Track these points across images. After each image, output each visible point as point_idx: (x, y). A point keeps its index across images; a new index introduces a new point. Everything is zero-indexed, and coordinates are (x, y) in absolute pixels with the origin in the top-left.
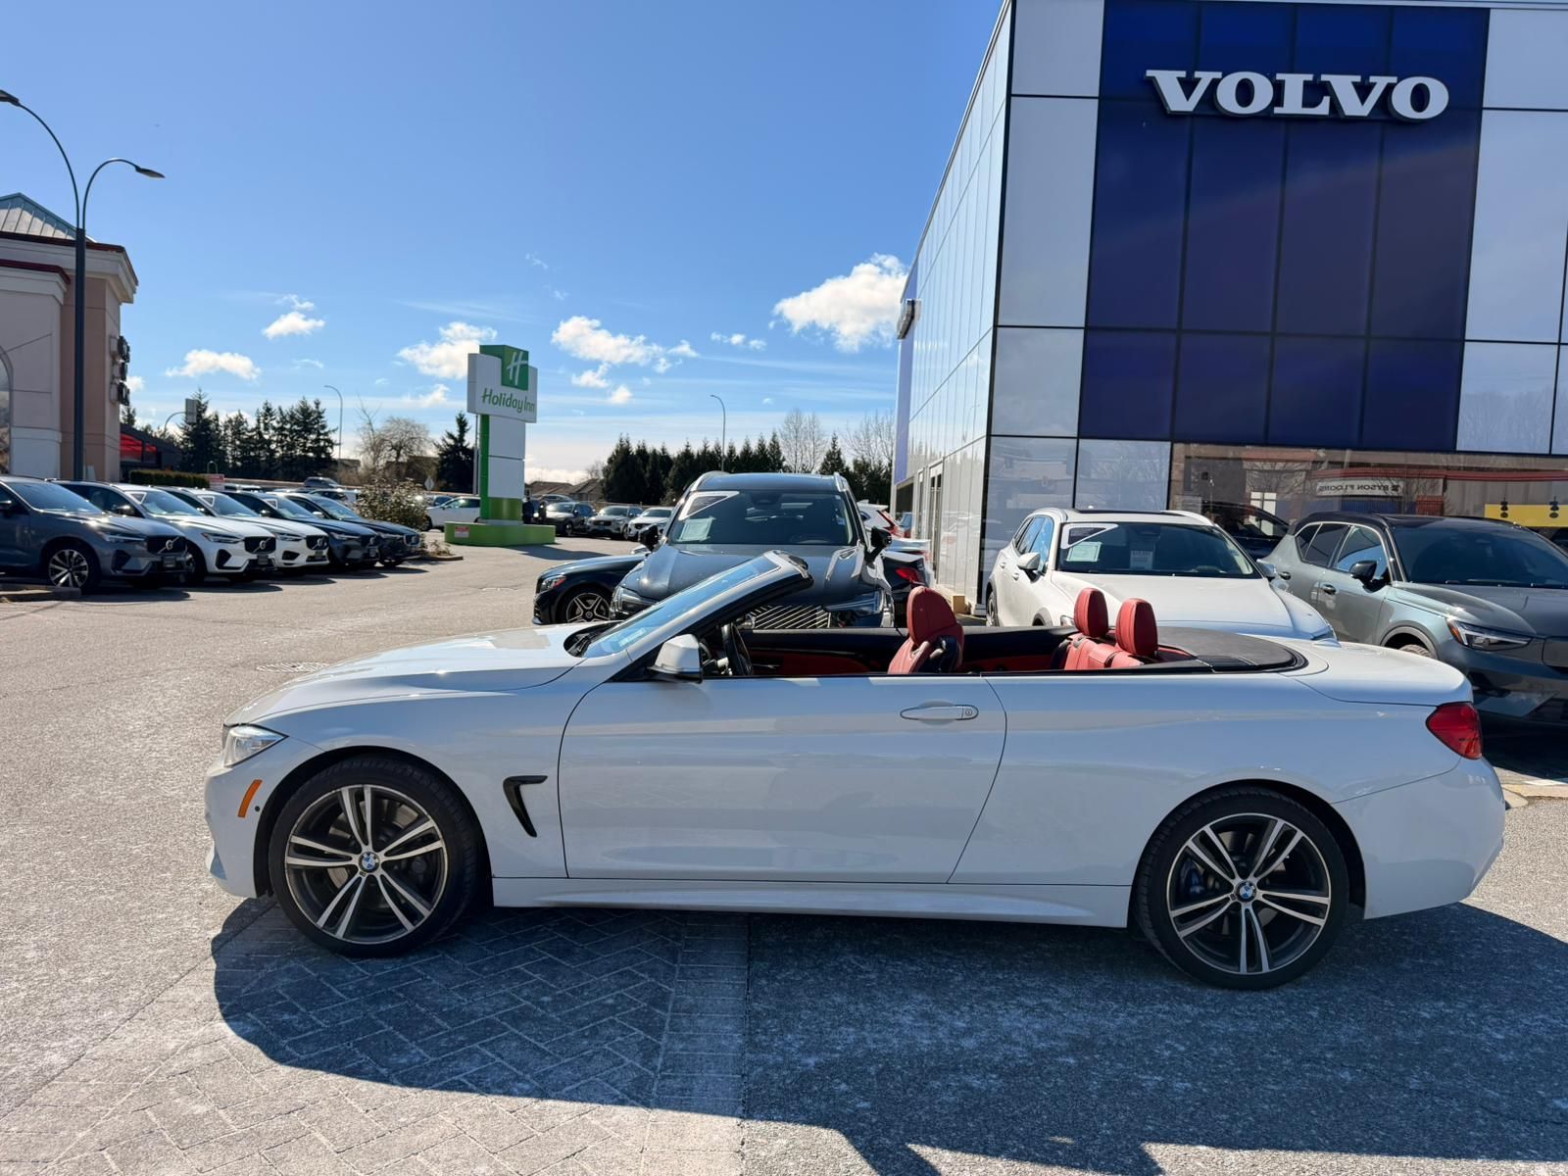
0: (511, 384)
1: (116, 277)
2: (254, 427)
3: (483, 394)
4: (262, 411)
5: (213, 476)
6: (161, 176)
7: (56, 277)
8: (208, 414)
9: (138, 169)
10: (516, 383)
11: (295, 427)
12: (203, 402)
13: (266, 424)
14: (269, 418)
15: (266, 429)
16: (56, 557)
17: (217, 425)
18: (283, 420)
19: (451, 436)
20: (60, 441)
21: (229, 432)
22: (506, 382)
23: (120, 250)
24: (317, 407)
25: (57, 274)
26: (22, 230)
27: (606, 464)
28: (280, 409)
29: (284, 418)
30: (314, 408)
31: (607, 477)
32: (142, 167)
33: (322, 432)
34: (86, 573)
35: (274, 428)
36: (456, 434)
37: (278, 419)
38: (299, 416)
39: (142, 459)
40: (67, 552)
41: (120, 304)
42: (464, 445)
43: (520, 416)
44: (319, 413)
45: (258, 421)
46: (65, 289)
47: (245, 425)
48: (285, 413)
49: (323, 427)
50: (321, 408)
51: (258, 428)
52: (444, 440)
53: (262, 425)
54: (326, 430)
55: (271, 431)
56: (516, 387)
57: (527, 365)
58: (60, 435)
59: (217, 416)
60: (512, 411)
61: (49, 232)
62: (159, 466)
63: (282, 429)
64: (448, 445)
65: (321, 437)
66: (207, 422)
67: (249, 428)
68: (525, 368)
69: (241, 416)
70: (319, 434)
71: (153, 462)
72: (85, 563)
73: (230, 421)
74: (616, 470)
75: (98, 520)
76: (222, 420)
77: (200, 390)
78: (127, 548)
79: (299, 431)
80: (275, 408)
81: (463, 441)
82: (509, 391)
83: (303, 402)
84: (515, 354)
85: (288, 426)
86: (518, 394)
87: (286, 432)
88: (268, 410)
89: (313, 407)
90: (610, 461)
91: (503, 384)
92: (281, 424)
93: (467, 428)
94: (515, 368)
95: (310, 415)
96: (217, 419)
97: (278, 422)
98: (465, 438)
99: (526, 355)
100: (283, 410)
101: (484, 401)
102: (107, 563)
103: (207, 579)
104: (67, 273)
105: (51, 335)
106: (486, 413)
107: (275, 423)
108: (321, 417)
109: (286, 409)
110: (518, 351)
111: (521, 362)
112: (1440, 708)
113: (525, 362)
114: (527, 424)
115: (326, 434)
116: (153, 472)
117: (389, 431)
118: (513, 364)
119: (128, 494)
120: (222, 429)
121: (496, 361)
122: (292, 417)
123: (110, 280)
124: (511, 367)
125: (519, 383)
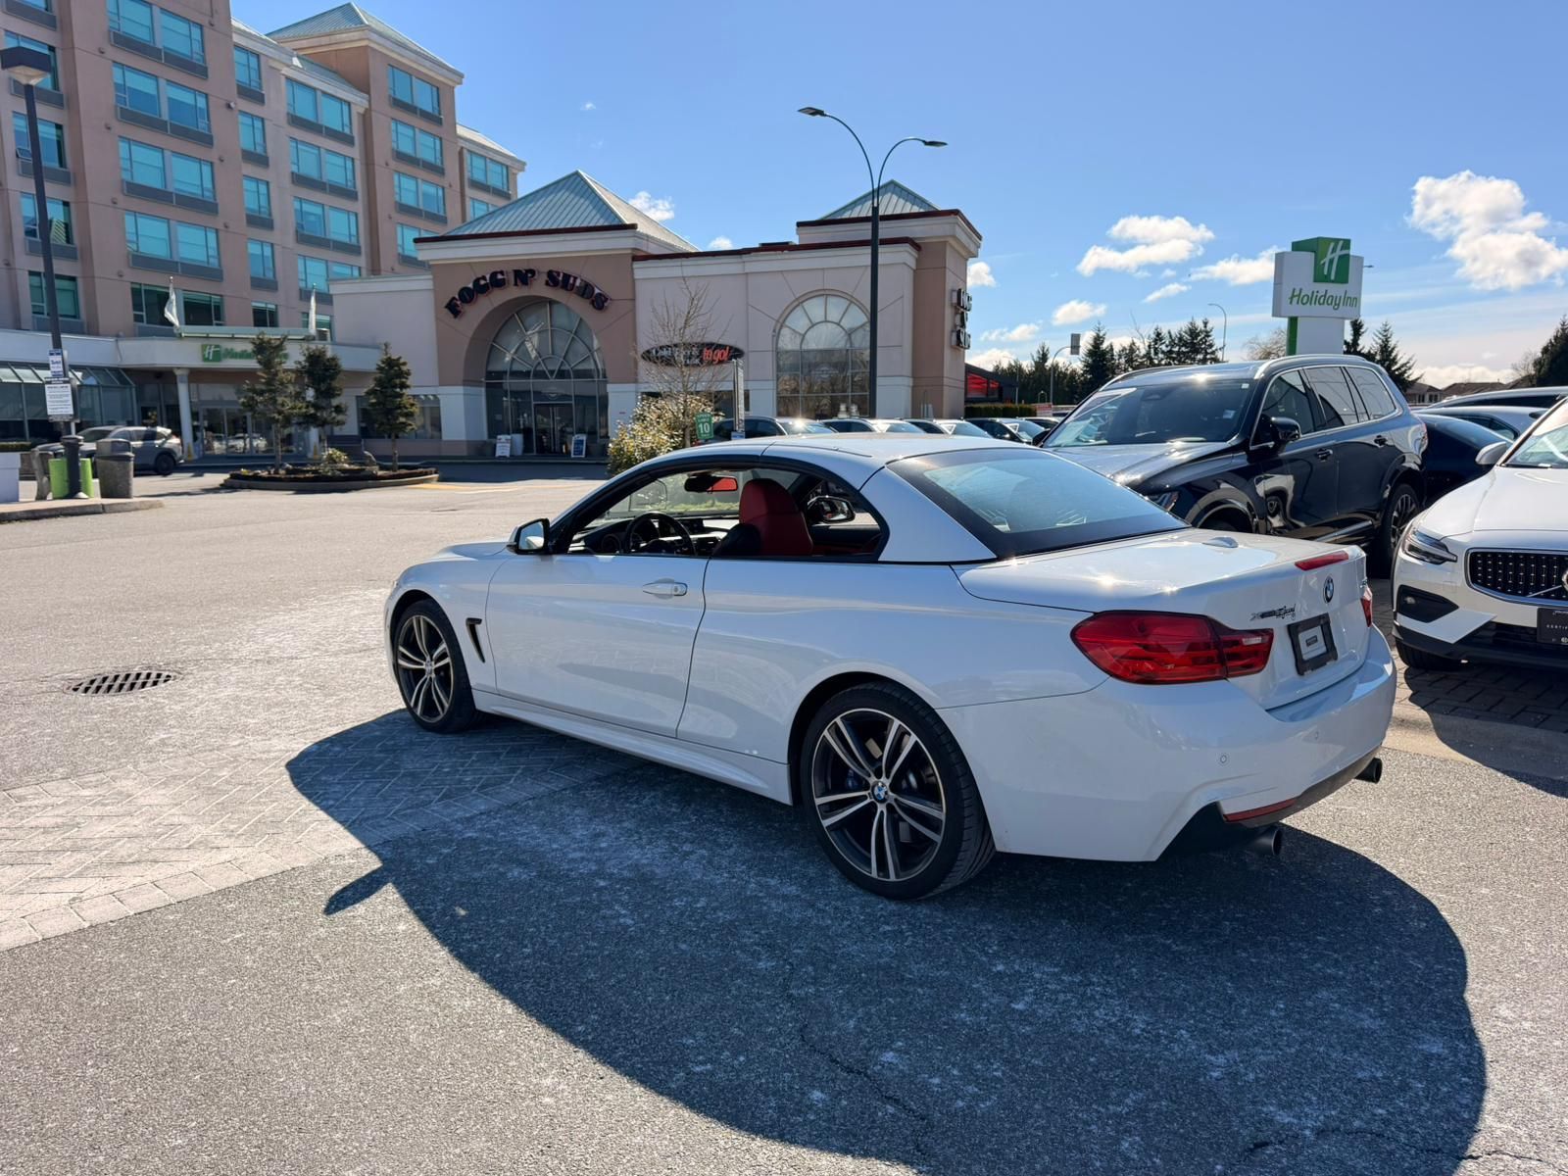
0: (1326, 279)
1: (954, 237)
2: (1145, 352)
3: (1290, 295)
4: (1153, 336)
5: (1042, 405)
6: (945, 144)
7: (907, 247)
8: (1105, 346)
9: (926, 143)
10: (1333, 278)
11: (1183, 349)
12: (1101, 335)
13: (1156, 349)
14: (1159, 343)
15: (1156, 354)
17: (1113, 355)
18: (1172, 343)
20: (911, 384)
21: (1123, 361)
22: (1320, 277)
23: (956, 212)
24: (1205, 327)
25: (907, 245)
26: (898, 211)
27: (1540, 355)
29: (1173, 341)
30: (1202, 328)
31: (1539, 371)
32: (928, 140)
33: (1209, 351)
35: (1163, 352)
36: (1349, 338)
37: (1167, 342)
38: (1187, 337)
39: (987, 395)
41: (967, 260)
43: (1338, 313)
44: (1207, 332)
45: (1149, 346)
46: (916, 255)
47: (1137, 352)
48: (1174, 336)
49: (1211, 346)
50: (1209, 326)
51: (1148, 353)
53: (1152, 351)
54: (1214, 349)
55: (1161, 356)
56: (1333, 282)
57: (1348, 255)
58: (911, 380)
59: (1111, 346)
60: (1327, 309)
61: (909, 208)
62: (1001, 399)
63: (1171, 352)
65: (1208, 356)
66: (1104, 353)
67: (1142, 354)
68: (1345, 259)
69: (1134, 344)
70: (1207, 353)
71: (996, 396)
73: (1124, 349)
74: (1553, 361)
76: (1117, 349)
77: (1100, 324)
79: (1188, 352)
80: (1164, 333)
81: (1358, 345)
82: (1322, 287)
83: (1191, 323)
84: (1332, 245)
85: (1176, 349)
86: (1335, 290)
87: (1174, 355)
88: (1158, 334)
89: (1200, 325)
90: (1545, 350)
91: (1315, 281)
92: (1169, 348)
93: (1362, 330)
94: (1331, 261)
95: (1198, 335)
96: (1112, 349)
97: (1167, 346)
98: (1359, 342)
99: (1347, 244)
100: (1173, 333)
101: (1291, 303)
104: (917, 241)
105: (902, 297)
106: (1294, 315)
107: (1164, 347)
108: (1209, 336)
109: (1175, 332)
110: (1337, 241)
111: (1339, 252)
113: (1344, 252)
115: (1213, 353)
116: (1000, 405)
117: (1276, 343)
118: (1329, 256)
120: (1117, 358)
121: (1308, 257)
122: (1181, 339)
123: (952, 241)
124: (1326, 260)
125: (1336, 276)
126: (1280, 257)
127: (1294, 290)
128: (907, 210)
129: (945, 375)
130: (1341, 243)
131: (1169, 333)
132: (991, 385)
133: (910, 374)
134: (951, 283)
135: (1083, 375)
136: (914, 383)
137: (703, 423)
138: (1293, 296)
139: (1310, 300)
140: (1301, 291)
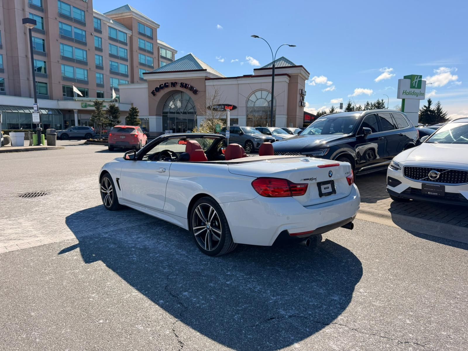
0: (414, 87)
1: (301, 73)
2: (364, 109)
3: (403, 92)
4: (367, 104)
6: (295, 46)
7: (286, 76)
8: (351, 106)
9: (290, 46)
10: (416, 87)
12: (350, 103)
13: (367, 108)
14: (368, 106)
16: (247, 145)
17: (354, 110)
19: (425, 106)
22: (412, 87)
23: (301, 66)
24: (382, 101)
28: (371, 103)
29: (372, 106)
30: (381, 102)
32: (290, 45)
35: (369, 109)
36: (427, 106)
37: (370, 106)
38: (377, 105)
41: (305, 80)
42: (430, 109)
43: (418, 98)
44: (383, 103)
45: (365, 107)
46: (289, 79)
47: (361, 109)
48: (372, 104)
49: (384, 107)
50: (384, 101)
52: (423, 108)
53: (366, 108)
56: (416, 88)
57: (421, 80)
59: (354, 107)
60: (414, 97)
61: (287, 65)
64: (424, 110)
66: (351, 109)
68: (420, 82)
69: (360, 106)
72: (251, 146)
73: (357, 108)
77: (350, 100)
80: (370, 103)
81: (430, 108)
82: (413, 90)
83: (378, 100)
84: (416, 77)
85: (373, 108)
86: (417, 91)
88: (368, 104)
89: (381, 101)
91: (411, 88)
92: (371, 108)
93: (431, 103)
94: (416, 82)
95: (380, 104)
97: (370, 107)
98: (430, 107)
99: (421, 77)
101: (403, 94)
104: (289, 75)
105: (284, 91)
106: (404, 98)
109: (373, 103)
110: (418, 76)
111: (418, 79)
112: (258, 178)
113: (420, 79)
114: (420, 100)
118: (415, 80)
121: (408, 81)
122: (375, 105)
123: (300, 75)
124: (414, 82)
126: (400, 81)
127: (404, 91)
128: (287, 66)
129: (297, 115)
132: (312, 118)
133: (286, 114)
134: (299, 87)
136: (288, 117)
137: (218, 127)
138: (403, 93)
139: (409, 94)
140: (406, 91)
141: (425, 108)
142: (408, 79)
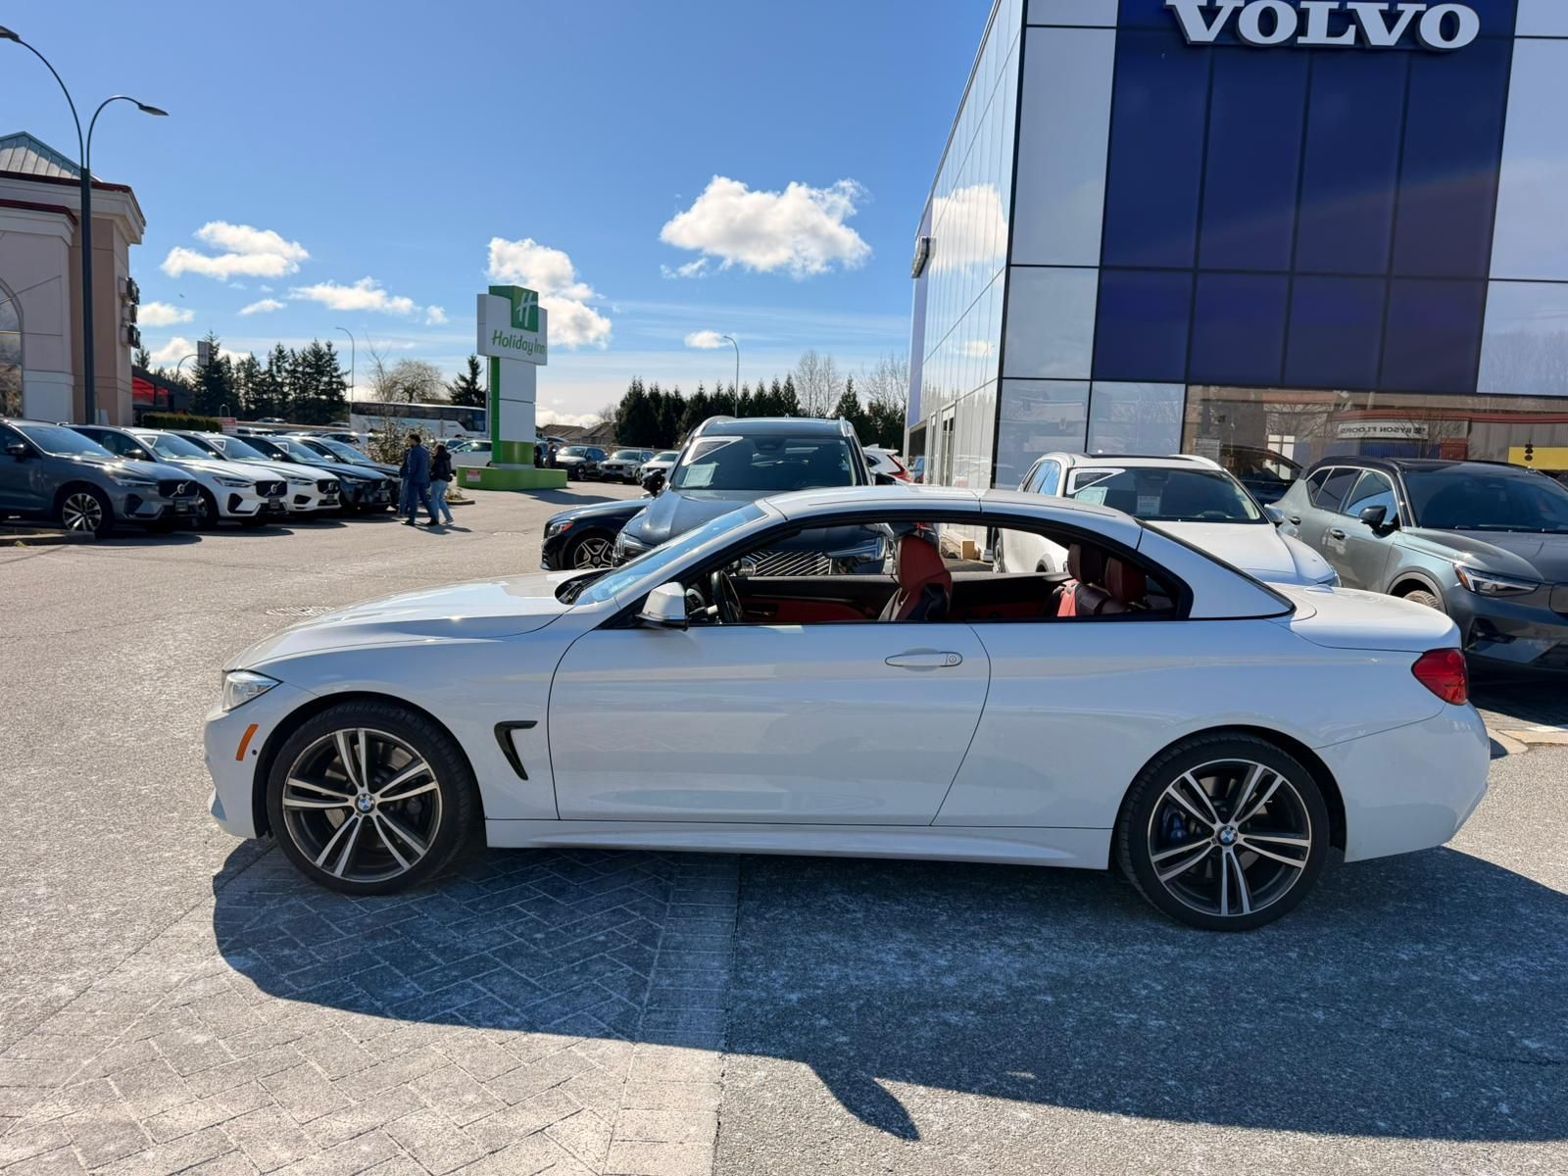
0: (521, 326)
1: (124, 217)
2: (267, 369)
3: (492, 336)
4: (276, 353)
5: (225, 419)
6: (165, 113)
7: (63, 217)
8: (221, 355)
9: (142, 107)
10: (526, 325)
11: (308, 370)
12: (214, 344)
13: (278, 367)
14: (282, 361)
15: (279, 371)
16: (69, 501)
17: (230, 368)
18: (296, 363)
19: (463, 379)
20: (72, 383)
21: (242, 375)
22: (516, 323)
23: (126, 189)
24: (329, 350)
25: (64, 215)
26: (28, 170)
27: (619, 407)
29: (296, 360)
30: (327, 351)
31: (620, 420)
32: (145, 104)
33: (335, 374)
34: (99, 517)
35: (286, 371)
36: (468, 376)
37: (290, 361)
38: (310, 358)
39: (155, 403)
40: (80, 496)
41: (129, 245)
42: (477, 387)
43: (531, 358)
44: (331, 355)
45: (271, 363)
46: (73, 231)
47: (258, 368)
48: (297, 355)
49: (336, 370)
50: (333, 350)
51: (270, 370)
52: (456, 383)
53: (275, 368)
54: (339, 373)
55: (284, 374)
56: (526, 329)
57: (537, 307)
58: (72, 377)
59: (228, 358)
60: (522, 354)
61: (55, 172)
62: (172, 409)
63: (294, 371)
64: (461, 388)
65: (334, 380)
66: (219, 364)
67: (262, 371)
68: (535, 309)
69: (253, 358)
70: (332, 377)
71: (165, 405)
72: (98, 507)
73: (243, 363)
74: (629, 413)
75: (114, 465)
76: (234, 362)
77: (212, 333)
78: (139, 492)
79: (314, 373)
80: (287, 351)
81: (476, 383)
82: (518, 333)
83: (314, 345)
84: (525, 294)
85: (300, 369)
86: (529, 336)
87: (299, 375)
88: (281, 352)
89: (325, 349)
90: (623, 404)
91: (513, 325)
92: (292, 367)
93: (479, 370)
94: (525, 309)
95: (322, 357)
96: (228, 362)
97: (290, 365)
98: (477, 380)
99: (535, 295)
100: (295, 352)
101: (494, 343)
102: (119, 506)
103: (220, 523)
104: (73, 214)
105: (60, 277)
106: (497, 355)
107: (287, 366)
108: (333, 360)
109: (298, 351)
110: (528, 291)
111: (530, 303)
112: (1426, 654)
113: (534, 303)
114: (538, 367)
115: (339, 377)
116: (166, 415)
117: (401, 373)
118: (523, 305)
119: (139, 438)
120: (235, 372)
121: (505, 303)
122: (304, 359)
123: (117, 220)
124: (521, 308)
125: (529, 324)
126: (481, 298)
127: (496, 332)
128: (42, 172)
129: (119, 376)
130: (531, 295)
131: (292, 351)
132: (160, 393)
133: (70, 371)
134: (118, 271)
135: (195, 386)
136: (75, 380)
138: (495, 338)
139: (509, 343)
140: (501, 333)
141: (463, 384)
142: (506, 297)
